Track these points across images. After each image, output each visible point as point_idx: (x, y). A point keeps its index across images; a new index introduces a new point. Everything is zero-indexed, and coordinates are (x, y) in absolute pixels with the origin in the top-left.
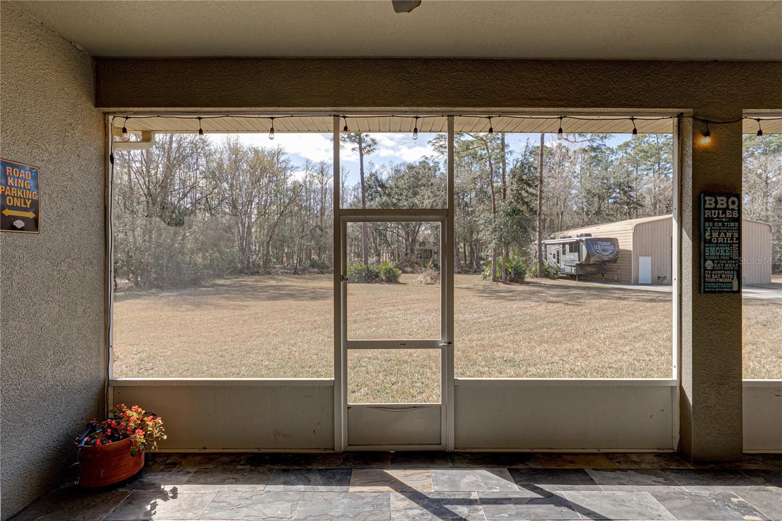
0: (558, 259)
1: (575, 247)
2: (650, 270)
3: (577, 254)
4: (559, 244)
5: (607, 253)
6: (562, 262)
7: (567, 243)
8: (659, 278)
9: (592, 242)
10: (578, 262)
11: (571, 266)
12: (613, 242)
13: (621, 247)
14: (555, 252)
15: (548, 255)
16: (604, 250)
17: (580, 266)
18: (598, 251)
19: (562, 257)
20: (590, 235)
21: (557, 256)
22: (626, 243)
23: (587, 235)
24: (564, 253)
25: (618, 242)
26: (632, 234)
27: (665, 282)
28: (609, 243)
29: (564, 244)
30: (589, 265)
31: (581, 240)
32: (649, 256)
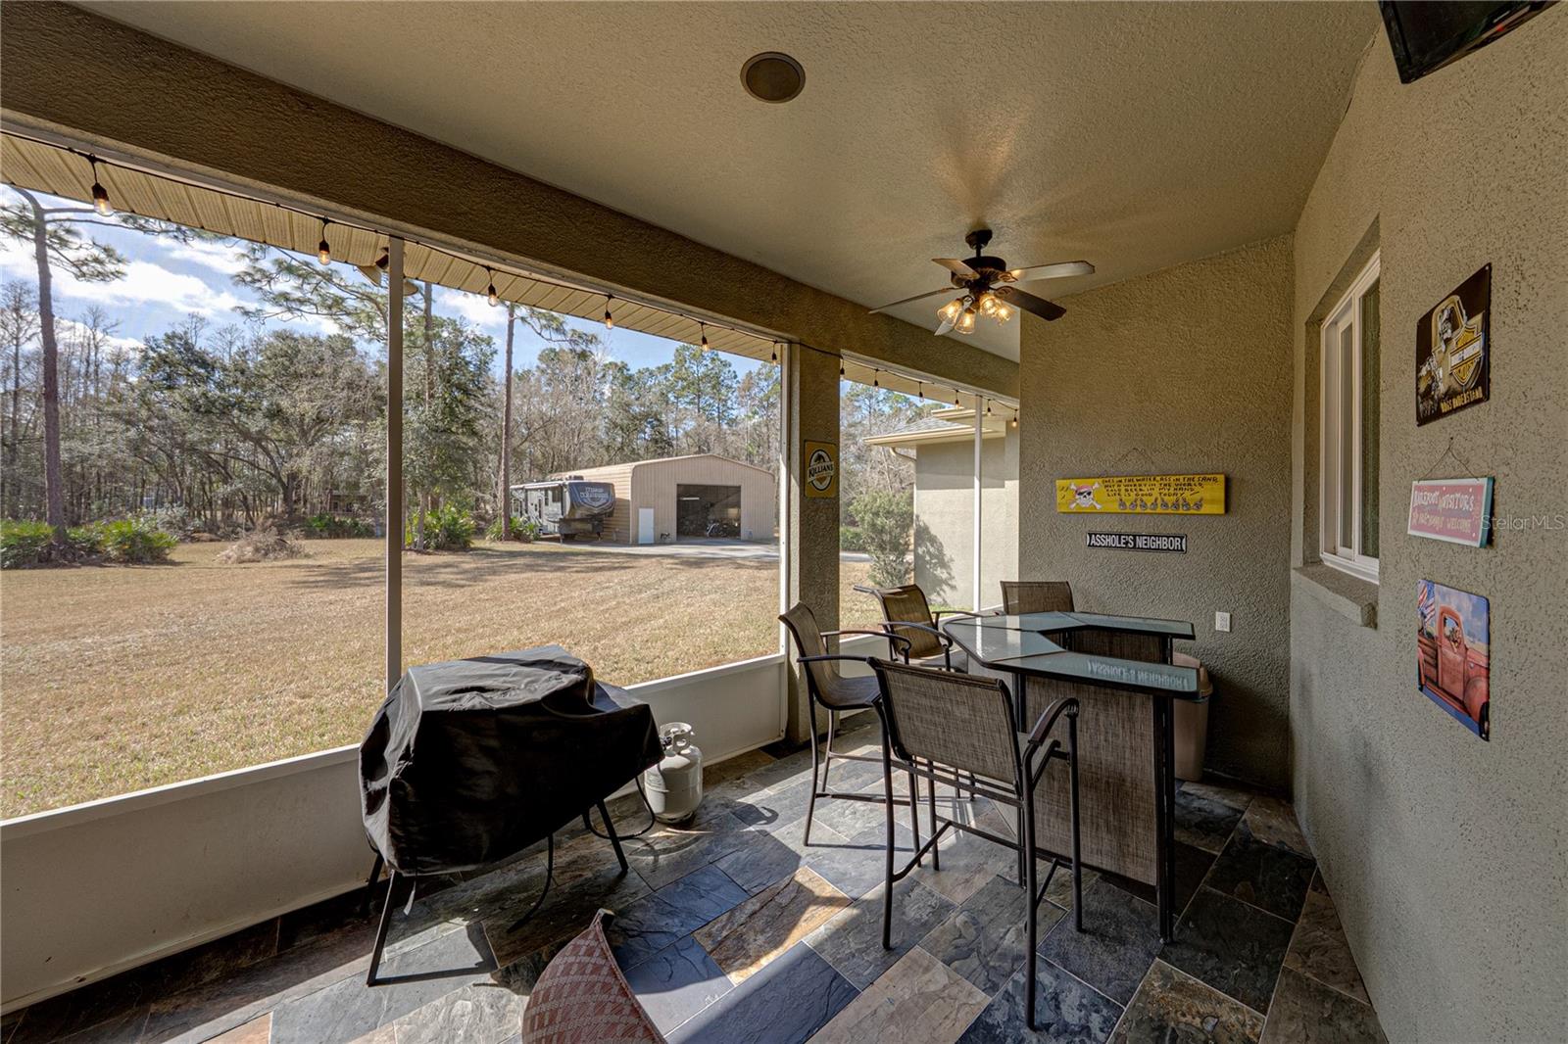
0: (540, 512)
1: (558, 494)
2: (652, 526)
3: (559, 504)
4: (541, 489)
5: (597, 504)
6: (545, 517)
7: (549, 488)
8: (662, 535)
9: (579, 487)
10: (562, 517)
11: (554, 522)
12: (608, 487)
13: (617, 496)
14: (536, 502)
15: (529, 505)
16: (593, 499)
17: (564, 522)
18: (585, 501)
19: (544, 508)
20: (581, 478)
21: (539, 507)
22: (623, 491)
23: (576, 478)
24: (546, 504)
25: (614, 490)
26: (630, 479)
27: (668, 540)
28: (601, 490)
29: (546, 490)
30: (575, 520)
31: (564, 485)
32: (651, 507)
